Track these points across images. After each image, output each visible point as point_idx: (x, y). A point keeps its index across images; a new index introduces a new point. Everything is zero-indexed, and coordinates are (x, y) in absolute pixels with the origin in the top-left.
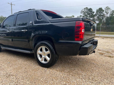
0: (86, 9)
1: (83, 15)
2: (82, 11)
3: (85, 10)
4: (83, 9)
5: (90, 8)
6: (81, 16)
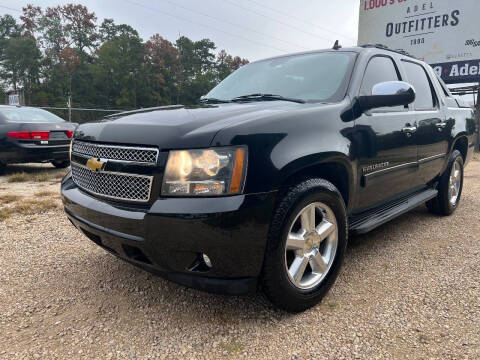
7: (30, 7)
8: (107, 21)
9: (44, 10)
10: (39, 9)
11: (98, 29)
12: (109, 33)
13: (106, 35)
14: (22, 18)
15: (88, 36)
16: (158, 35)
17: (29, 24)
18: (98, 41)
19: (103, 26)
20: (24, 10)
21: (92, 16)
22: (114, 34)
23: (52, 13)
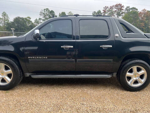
0: (47, 11)
1: (43, 18)
2: (41, 12)
3: (45, 12)
4: (43, 10)
5: (52, 11)
6: (40, 19)
7: (106, 7)
8: (127, 7)
9: (109, 7)
10: (108, 7)
11: (124, 10)
12: (127, 11)
13: (126, 12)
14: (103, 10)
15: (121, 13)
16: (144, 9)
17: (105, 12)
18: (124, 14)
19: (126, 9)
20: (104, 8)
21: (123, 7)
22: (129, 11)
23: (111, 8)
